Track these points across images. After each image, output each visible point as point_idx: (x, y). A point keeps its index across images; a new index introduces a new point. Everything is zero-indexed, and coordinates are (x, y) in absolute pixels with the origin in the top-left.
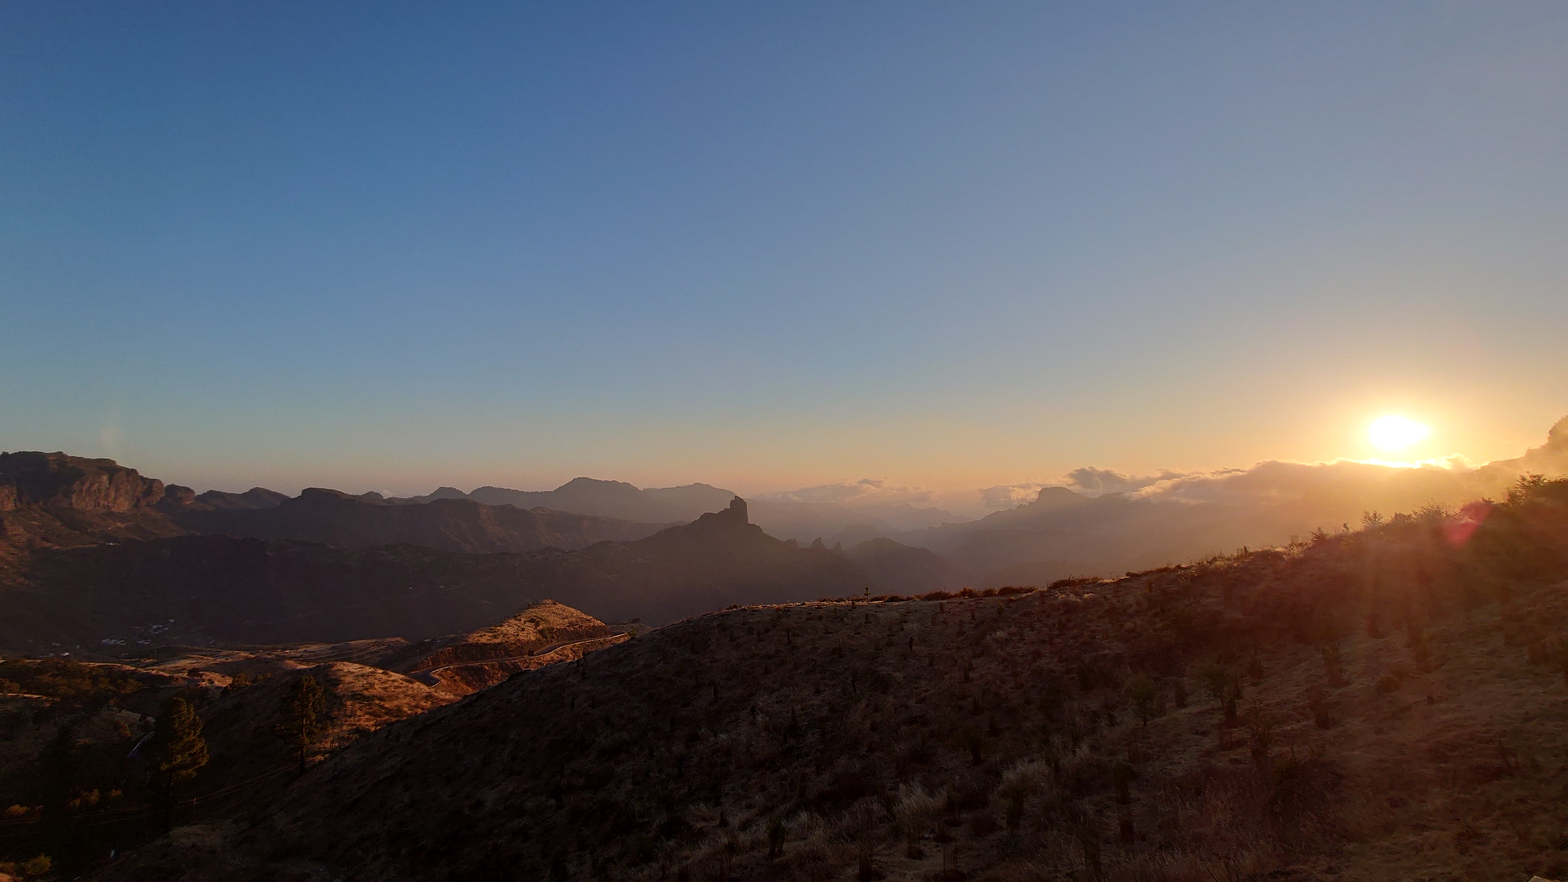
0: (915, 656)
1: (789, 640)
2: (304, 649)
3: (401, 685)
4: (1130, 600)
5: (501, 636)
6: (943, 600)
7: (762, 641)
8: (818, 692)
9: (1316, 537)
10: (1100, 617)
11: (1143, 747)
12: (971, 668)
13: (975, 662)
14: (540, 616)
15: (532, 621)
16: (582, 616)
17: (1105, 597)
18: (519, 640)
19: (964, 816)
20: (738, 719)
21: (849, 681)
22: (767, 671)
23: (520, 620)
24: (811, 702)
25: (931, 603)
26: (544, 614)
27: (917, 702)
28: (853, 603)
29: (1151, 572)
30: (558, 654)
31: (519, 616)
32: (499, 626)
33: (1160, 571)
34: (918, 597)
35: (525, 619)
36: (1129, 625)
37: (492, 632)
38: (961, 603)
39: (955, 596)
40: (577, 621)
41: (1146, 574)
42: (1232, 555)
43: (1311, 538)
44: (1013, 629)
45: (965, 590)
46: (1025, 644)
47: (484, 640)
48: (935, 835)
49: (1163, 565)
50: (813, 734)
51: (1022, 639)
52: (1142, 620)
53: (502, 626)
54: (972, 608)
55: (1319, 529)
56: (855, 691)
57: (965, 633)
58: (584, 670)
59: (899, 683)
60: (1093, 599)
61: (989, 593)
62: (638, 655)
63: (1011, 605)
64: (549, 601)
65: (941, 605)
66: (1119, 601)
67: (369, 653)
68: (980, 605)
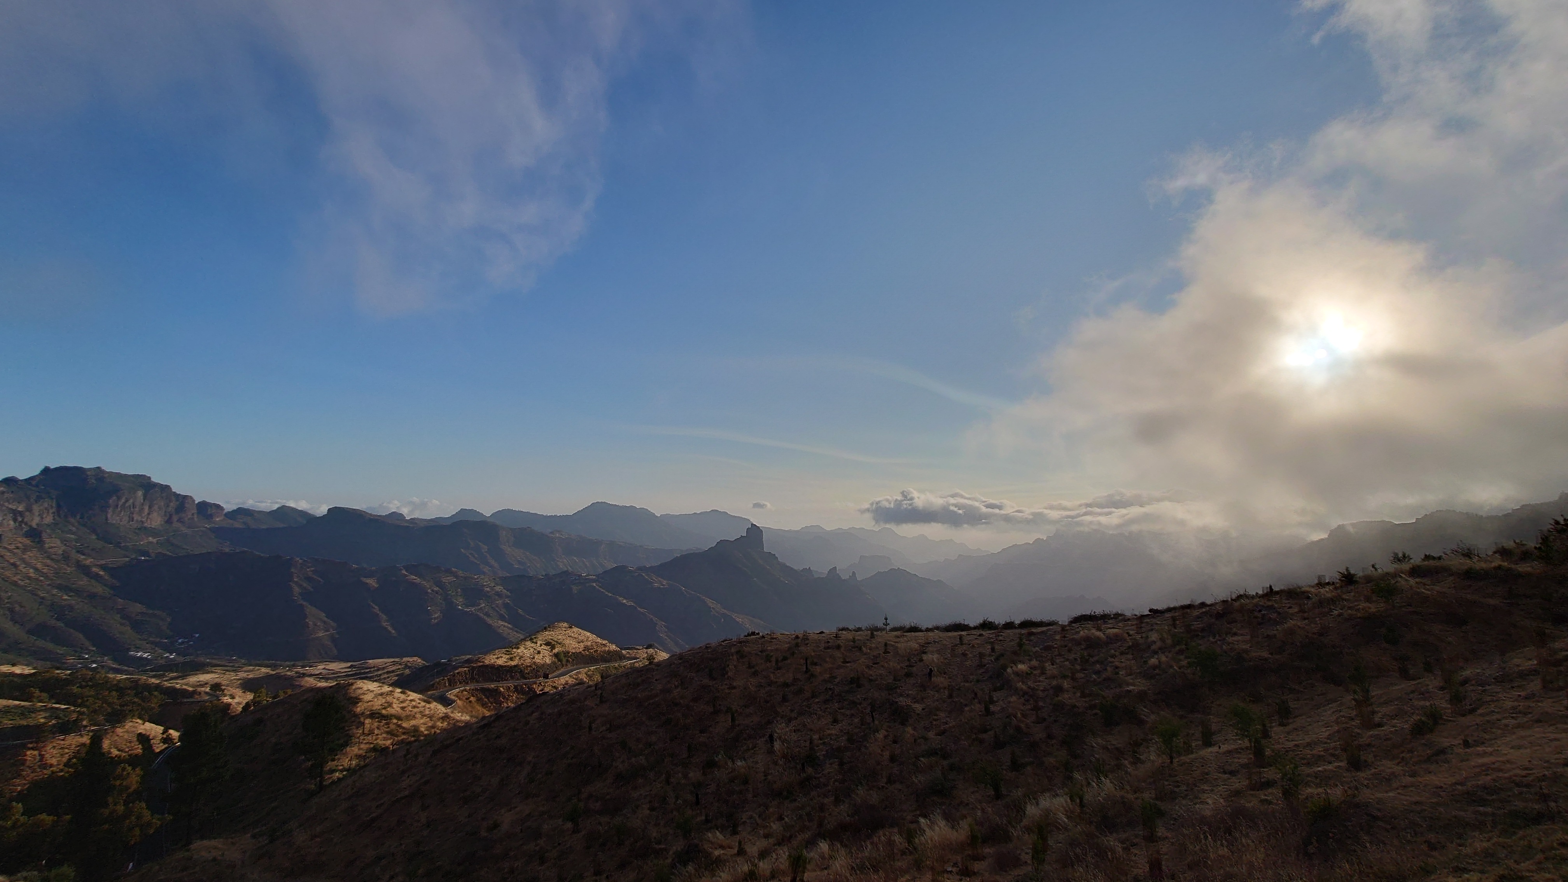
0: (934, 688)
1: (807, 668)
2: (323, 667)
3: (419, 705)
4: (1154, 636)
5: (518, 658)
6: (962, 631)
7: (779, 668)
8: (835, 721)
9: (1343, 577)
10: (1122, 653)
11: (1170, 785)
12: (992, 702)
13: (996, 696)
14: (556, 639)
15: (548, 644)
16: (598, 640)
17: (1128, 633)
18: (535, 663)
19: (988, 850)
20: (755, 747)
21: (868, 710)
22: (785, 699)
23: (536, 643)
24: (829, 732)
25: (950, 634)
26: (560, 637)
27: (937, 735)
28: (872, 634)
29: (1174, 609)
30: (573, 678)
31: (535, 638)
32: (515, 648)
33: (1184, 607)
34: (937, 628)
35: (541, 642)
36: (1153, 661)
37: (508, 655)
38: (981, 635)
39: (975, 628)
40: (592, 646)
41: (1169, 610)
42: (1257, 593)
43: (1338, 577)
44: (1034, 663)
45: (984, 622)
46: (1046, 679)
47: (500, 662)
48: (958, 869)
49: (1187, 602)
50: (831, 764)
51: (1043, 673)
52: (1167, 657)
53: (518, 648)
54: (992, 640)
55: (1347, 569)
56: (873, 720)
57: (985, 666)
58: (601, 694)
59: (918, 714)
60: (1116, 635)
61: (1009, 625)
62: (656, 680)
63: (1032, 638)
64: (565, 625)
65: (961, 637)
66: (1142, 638)
67: (388, 672)
68: (1000, 638)
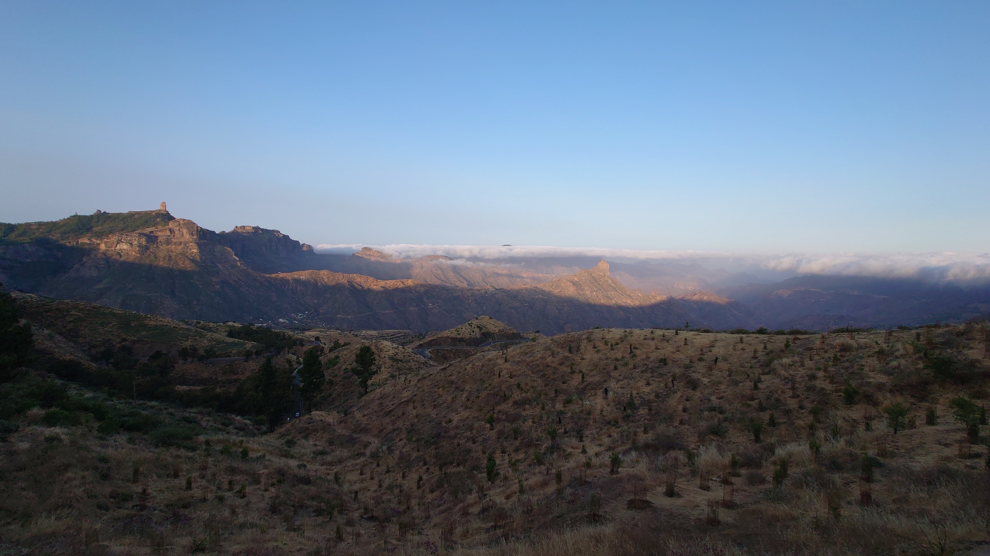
2: (365, 332)
3: (411, 355)
4: (899, 345)
5: (462, 334)
6: (743, 334)
8: (648, 384)
14: (482, 325)
16: (506, 327)
17: (877, 343)
18: (471, 337)
20: (596, 395)
21: (670, 380)
23: (471, 326)
24: (643, 390)
25: (733, 335)
26: (484, 324)
27: (717, 398)
28: (677, 332)
31: (471, 323)
35: (474, 326)
36: (894, 363)
37: (457, 332)
38: (757, 338)
39: (753, 333)
40: (503, 330)
46: (804, 369)
47: (452, 335)
50: (643, 409)
54: (765, 341)
56: (673, 386)
57: (758, 358)
58: (506, 357)
59: (705, 385)
64: (486, 317)
65: (741, 338)
67: (397, 337)
68: (772, 340)
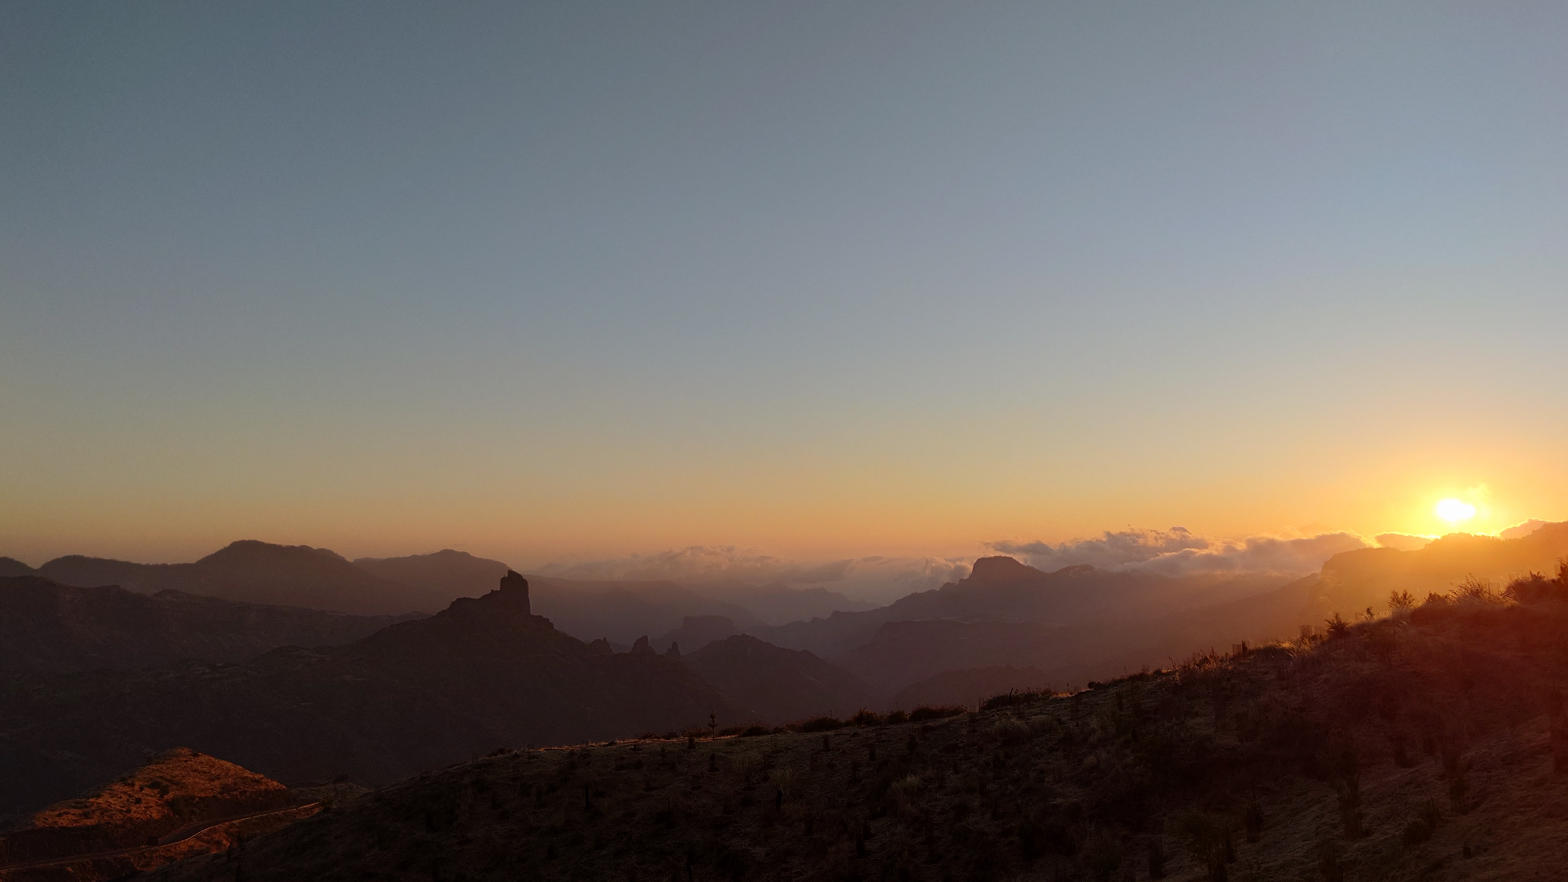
1: (588, 802)
6: (828, 730)
7: (543, 805)
9: (1333, 627)
10: (1051, 750)
12: (867, 835)
13: (874, 826)
16: (246, 775)
18: (131, 819)
22: (552, 855)
25: (810, 735)
29: (1121, 681)
33: (1133, 679)
34: (792, 727)
38: (856, 734)
39: (847, 724)
41: (1115, 683)
42: (1227, 654)
43: (1327, 628)
45: (861, 714)
47: (64, 822)
49: (1136, 671)
53: (99, 796)
54: (871, 741)
55: (1337, 616)
57: (860, 781)
60: (1043, 723)
61: (896, 718)
64: (185, 751)
65: (826, 740)
66: (1077, 725)
68: (884, 738)
